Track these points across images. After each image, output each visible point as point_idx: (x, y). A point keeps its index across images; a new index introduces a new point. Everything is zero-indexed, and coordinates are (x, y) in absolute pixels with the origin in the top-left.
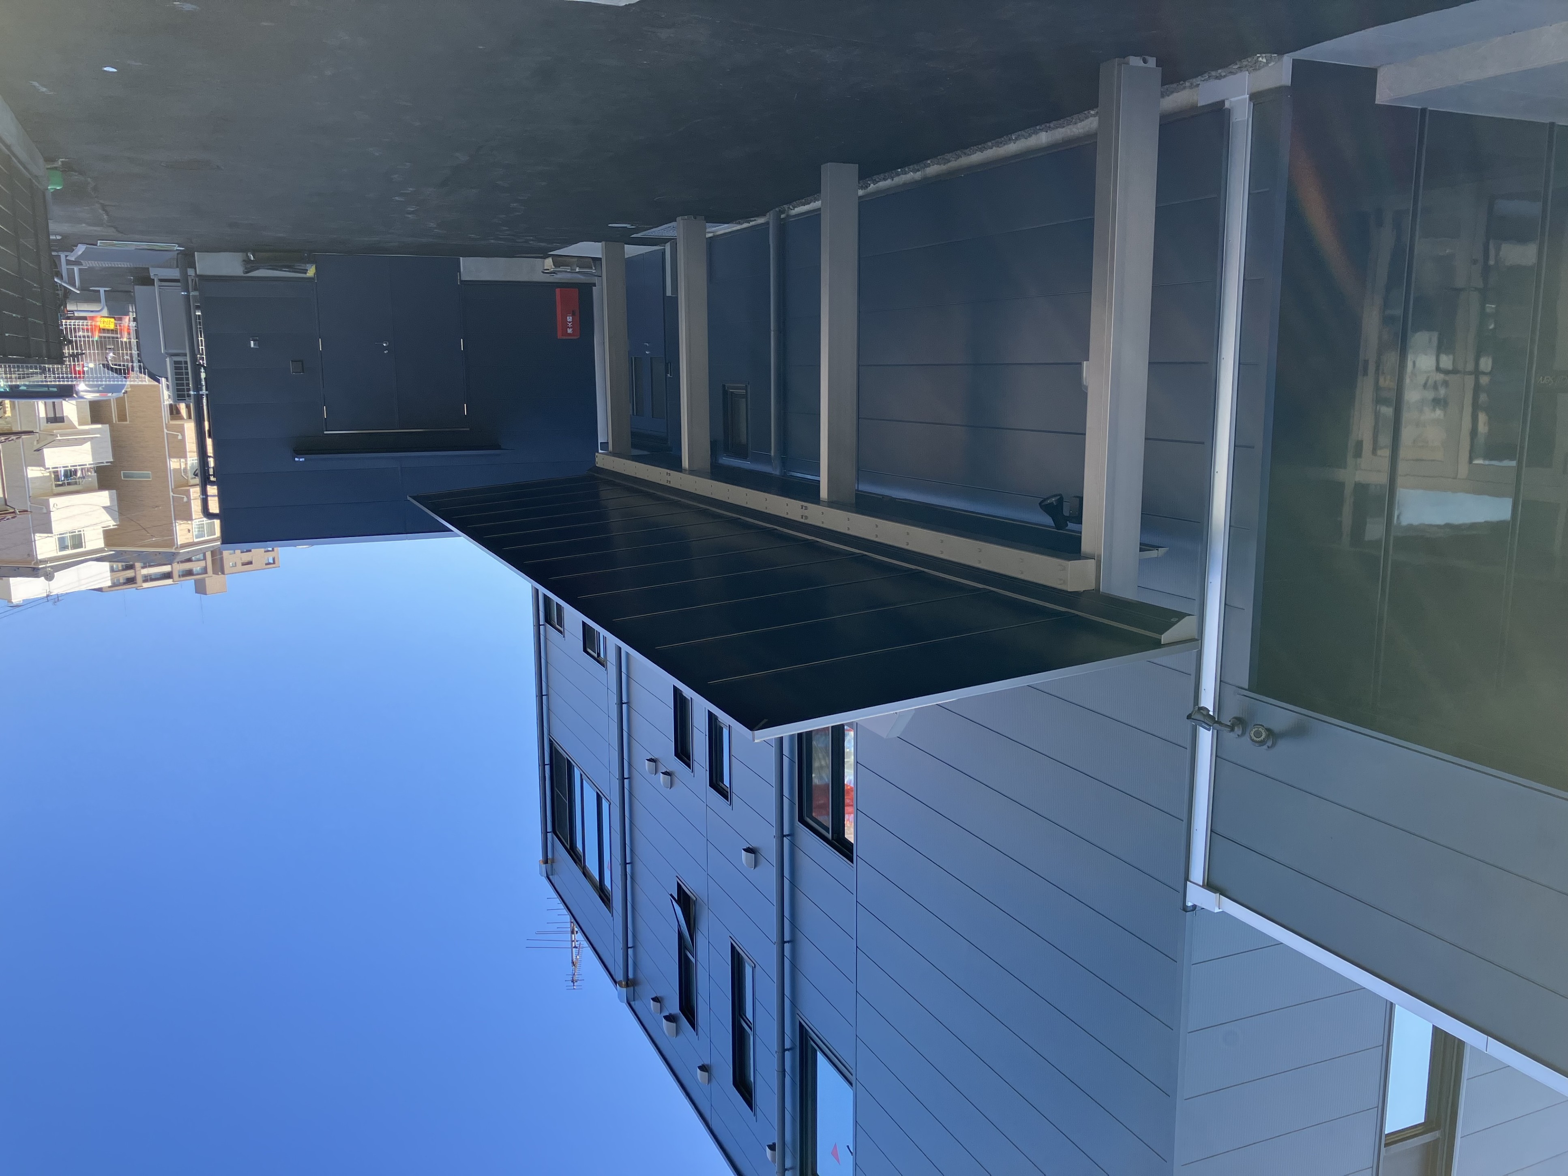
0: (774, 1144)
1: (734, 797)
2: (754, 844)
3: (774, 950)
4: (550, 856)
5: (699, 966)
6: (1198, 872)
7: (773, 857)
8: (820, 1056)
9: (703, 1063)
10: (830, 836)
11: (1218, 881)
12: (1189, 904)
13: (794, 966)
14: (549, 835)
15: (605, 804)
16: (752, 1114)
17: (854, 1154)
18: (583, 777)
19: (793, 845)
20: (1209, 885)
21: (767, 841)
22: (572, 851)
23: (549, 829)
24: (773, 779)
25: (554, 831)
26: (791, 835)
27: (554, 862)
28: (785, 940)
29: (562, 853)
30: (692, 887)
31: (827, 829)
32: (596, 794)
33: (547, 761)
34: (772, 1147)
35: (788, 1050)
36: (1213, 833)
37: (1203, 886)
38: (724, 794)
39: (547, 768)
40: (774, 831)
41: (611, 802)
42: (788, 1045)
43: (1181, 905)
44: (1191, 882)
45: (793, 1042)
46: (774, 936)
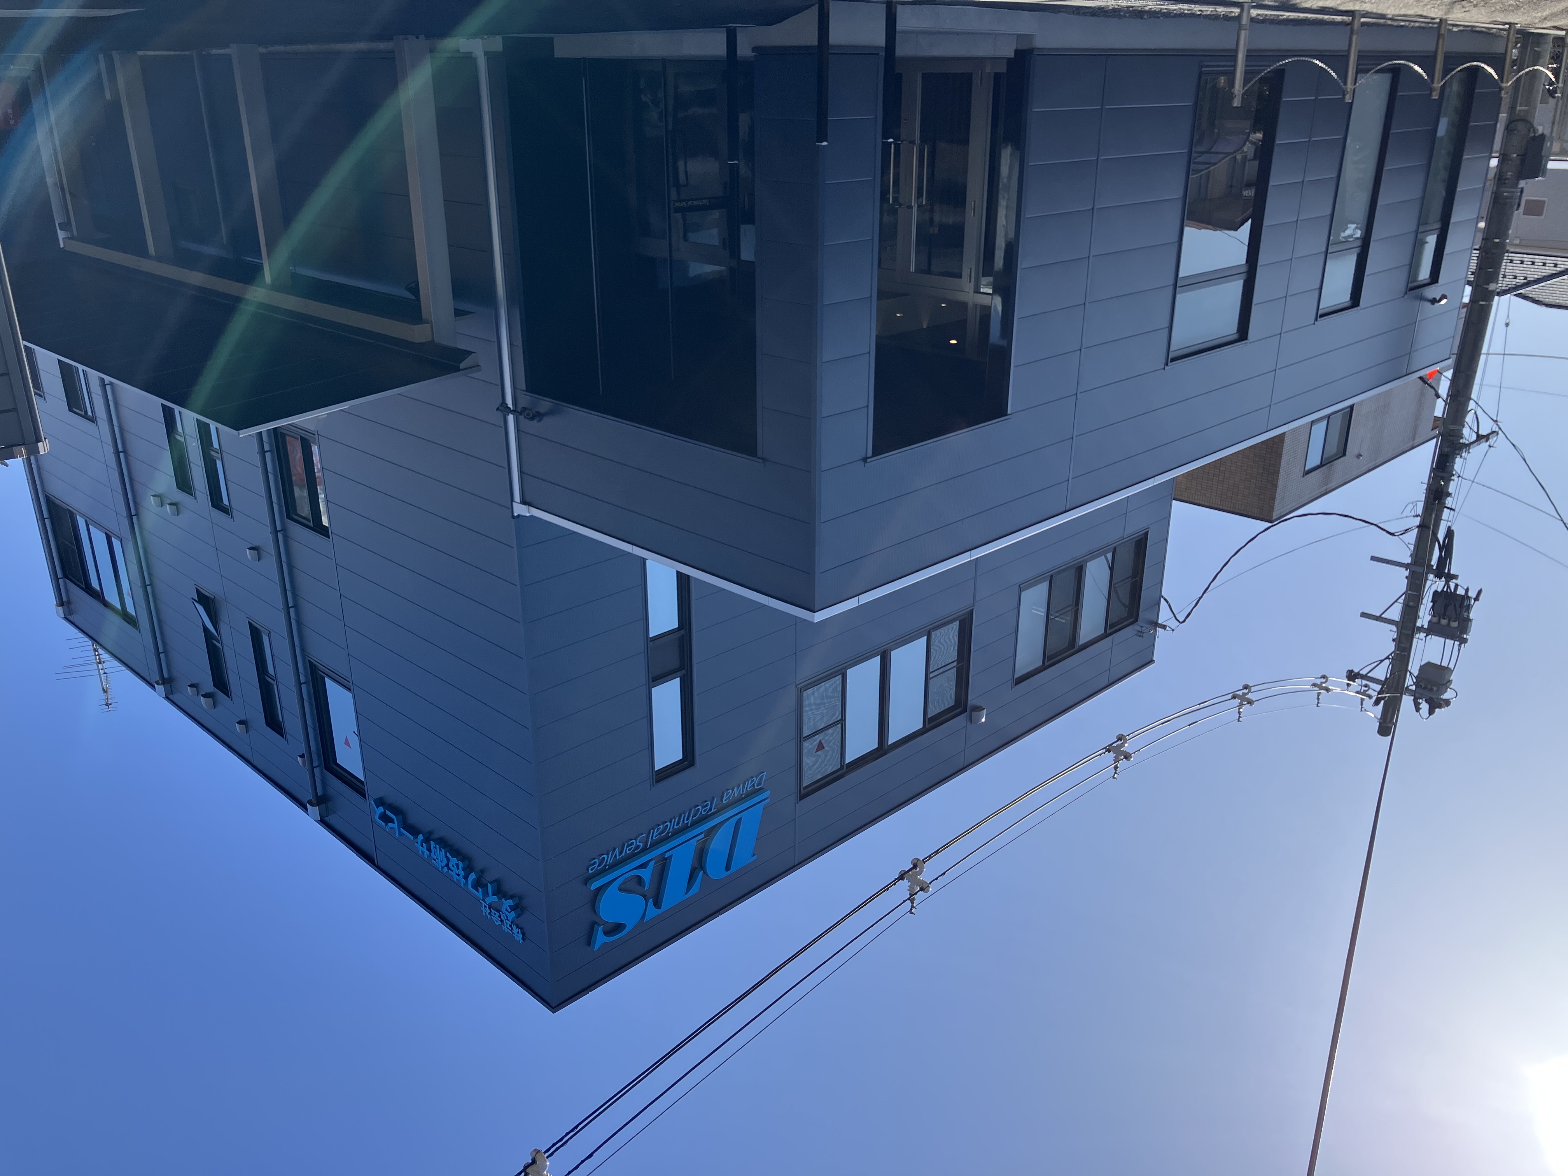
0: (303, 754)
1: (234, 512)
2: (256, 544)
3: (282, 616)
4: (65, 599)
5: (225, 648)
6: (517, 497)
7: (272, 550)
8: (327, 680)
9: (240, 719)
10: (311, 524)
11: (528, 499)
12: (516, 514)
13: (299, 623)
14: (61, 581)
15: (116, 543)
16: (284, 740)
17: (359, 736)
18: (88, 522)
19: (286, 537)
20: (524, 502)
21: (265, 539)
22: (88, 589)
23: (60, 575)
24: (263, 492)
25: (65, 576)
26: (284, 530)
27: (70, 604)
28: (290, 606)
29: (77, 593)
30: (209, 589)
31: (308, 520)
32: (104, 535)
33: (46, 515)
34: (302, 756)
35: (304, 683)
36: (522, 474)
37: (521, 503)
38: (226, 511)
39: (47, 521)
40: (269, 529)
41: (122, 538)
42: (302, 680)
43: (511, 515)
44: (515, 502)
45: (306, 676)
46: (281, 605)
